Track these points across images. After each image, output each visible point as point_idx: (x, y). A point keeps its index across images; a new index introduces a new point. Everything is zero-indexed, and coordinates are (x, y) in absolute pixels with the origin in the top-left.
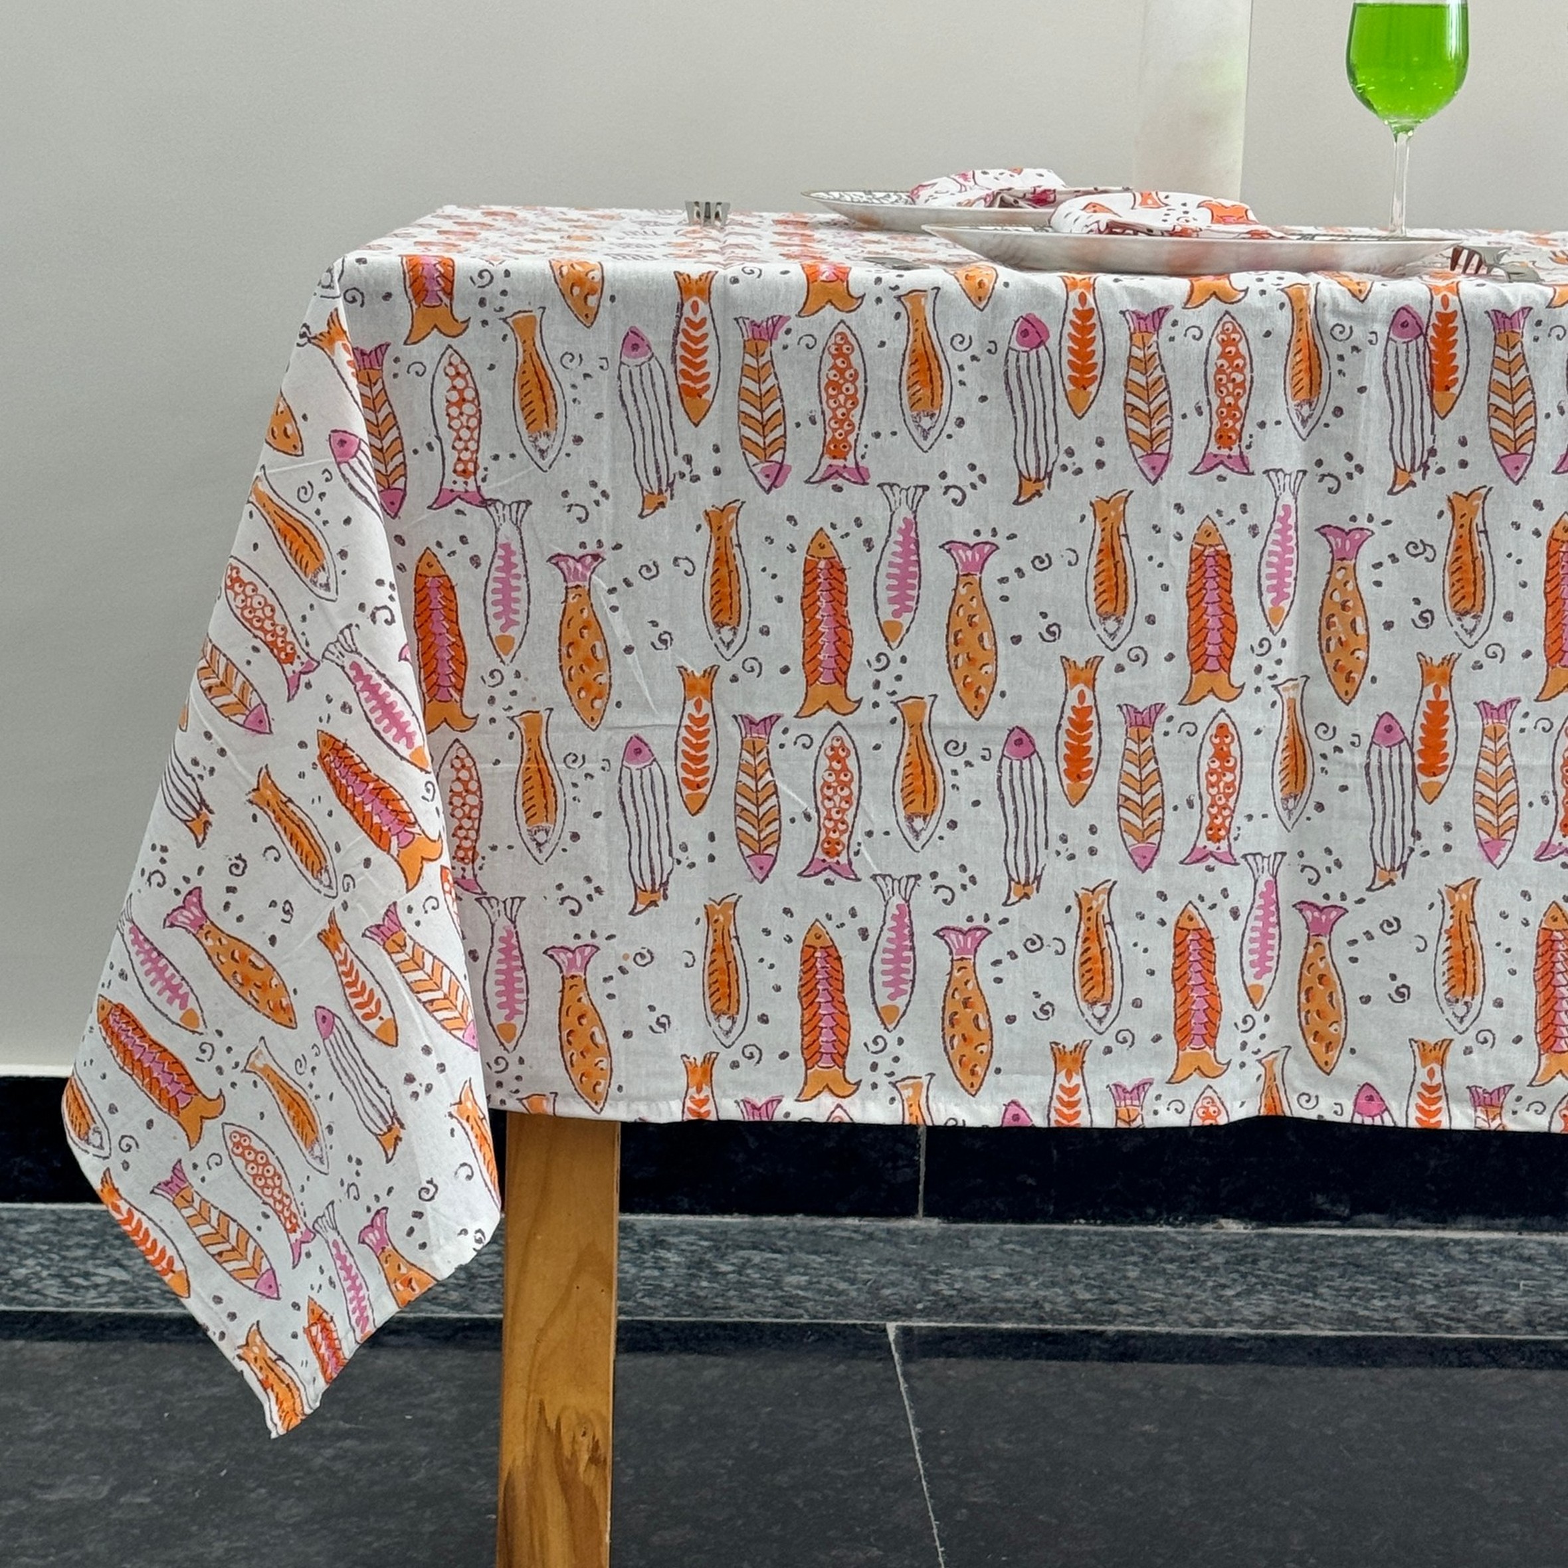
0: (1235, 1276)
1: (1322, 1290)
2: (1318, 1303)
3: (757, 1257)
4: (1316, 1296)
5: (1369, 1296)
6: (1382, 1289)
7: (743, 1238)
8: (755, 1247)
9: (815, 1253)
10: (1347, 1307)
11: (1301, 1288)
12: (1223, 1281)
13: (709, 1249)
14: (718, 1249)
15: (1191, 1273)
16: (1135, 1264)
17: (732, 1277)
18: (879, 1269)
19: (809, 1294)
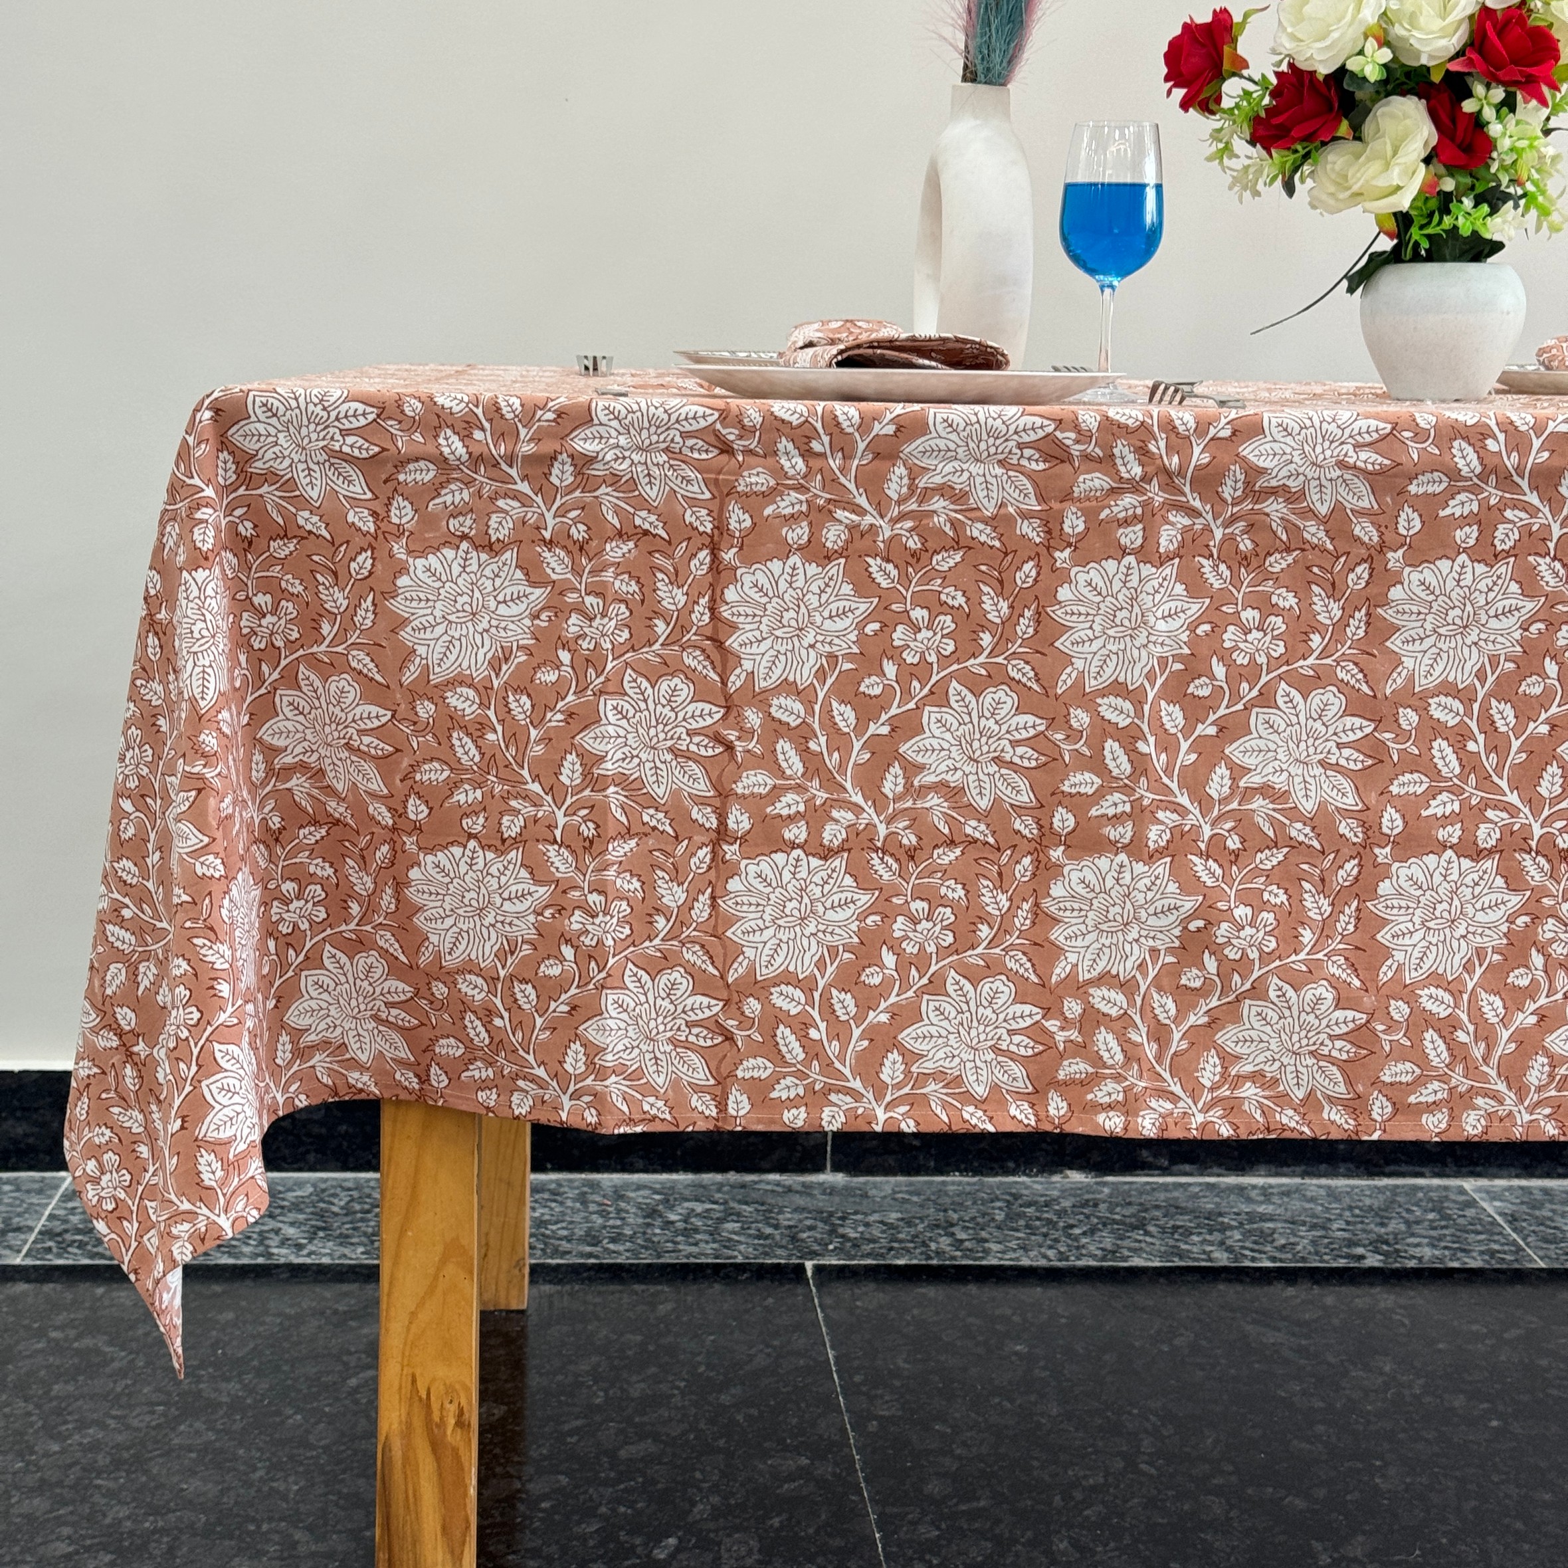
0: (1081, 1217)
1: (1151, 1229)
2: (1148, 1239)
3: (699, 1207)
4: (1147, 1233)
5: (1188, 1233)
6: (1198, 1226)
7: (687, 1192)
8: (697, 1200)
9: (746, 1203)
10: (1171, 1242)
11: (1134, 1228)
12: (1071, 1222)
13: (660, 1202)
14: (668, 1201)
15: (1046, 1215)
16: (1000, 1209)
17: (680, 1225)
18: (796, 1216)
19: (742, 1239)
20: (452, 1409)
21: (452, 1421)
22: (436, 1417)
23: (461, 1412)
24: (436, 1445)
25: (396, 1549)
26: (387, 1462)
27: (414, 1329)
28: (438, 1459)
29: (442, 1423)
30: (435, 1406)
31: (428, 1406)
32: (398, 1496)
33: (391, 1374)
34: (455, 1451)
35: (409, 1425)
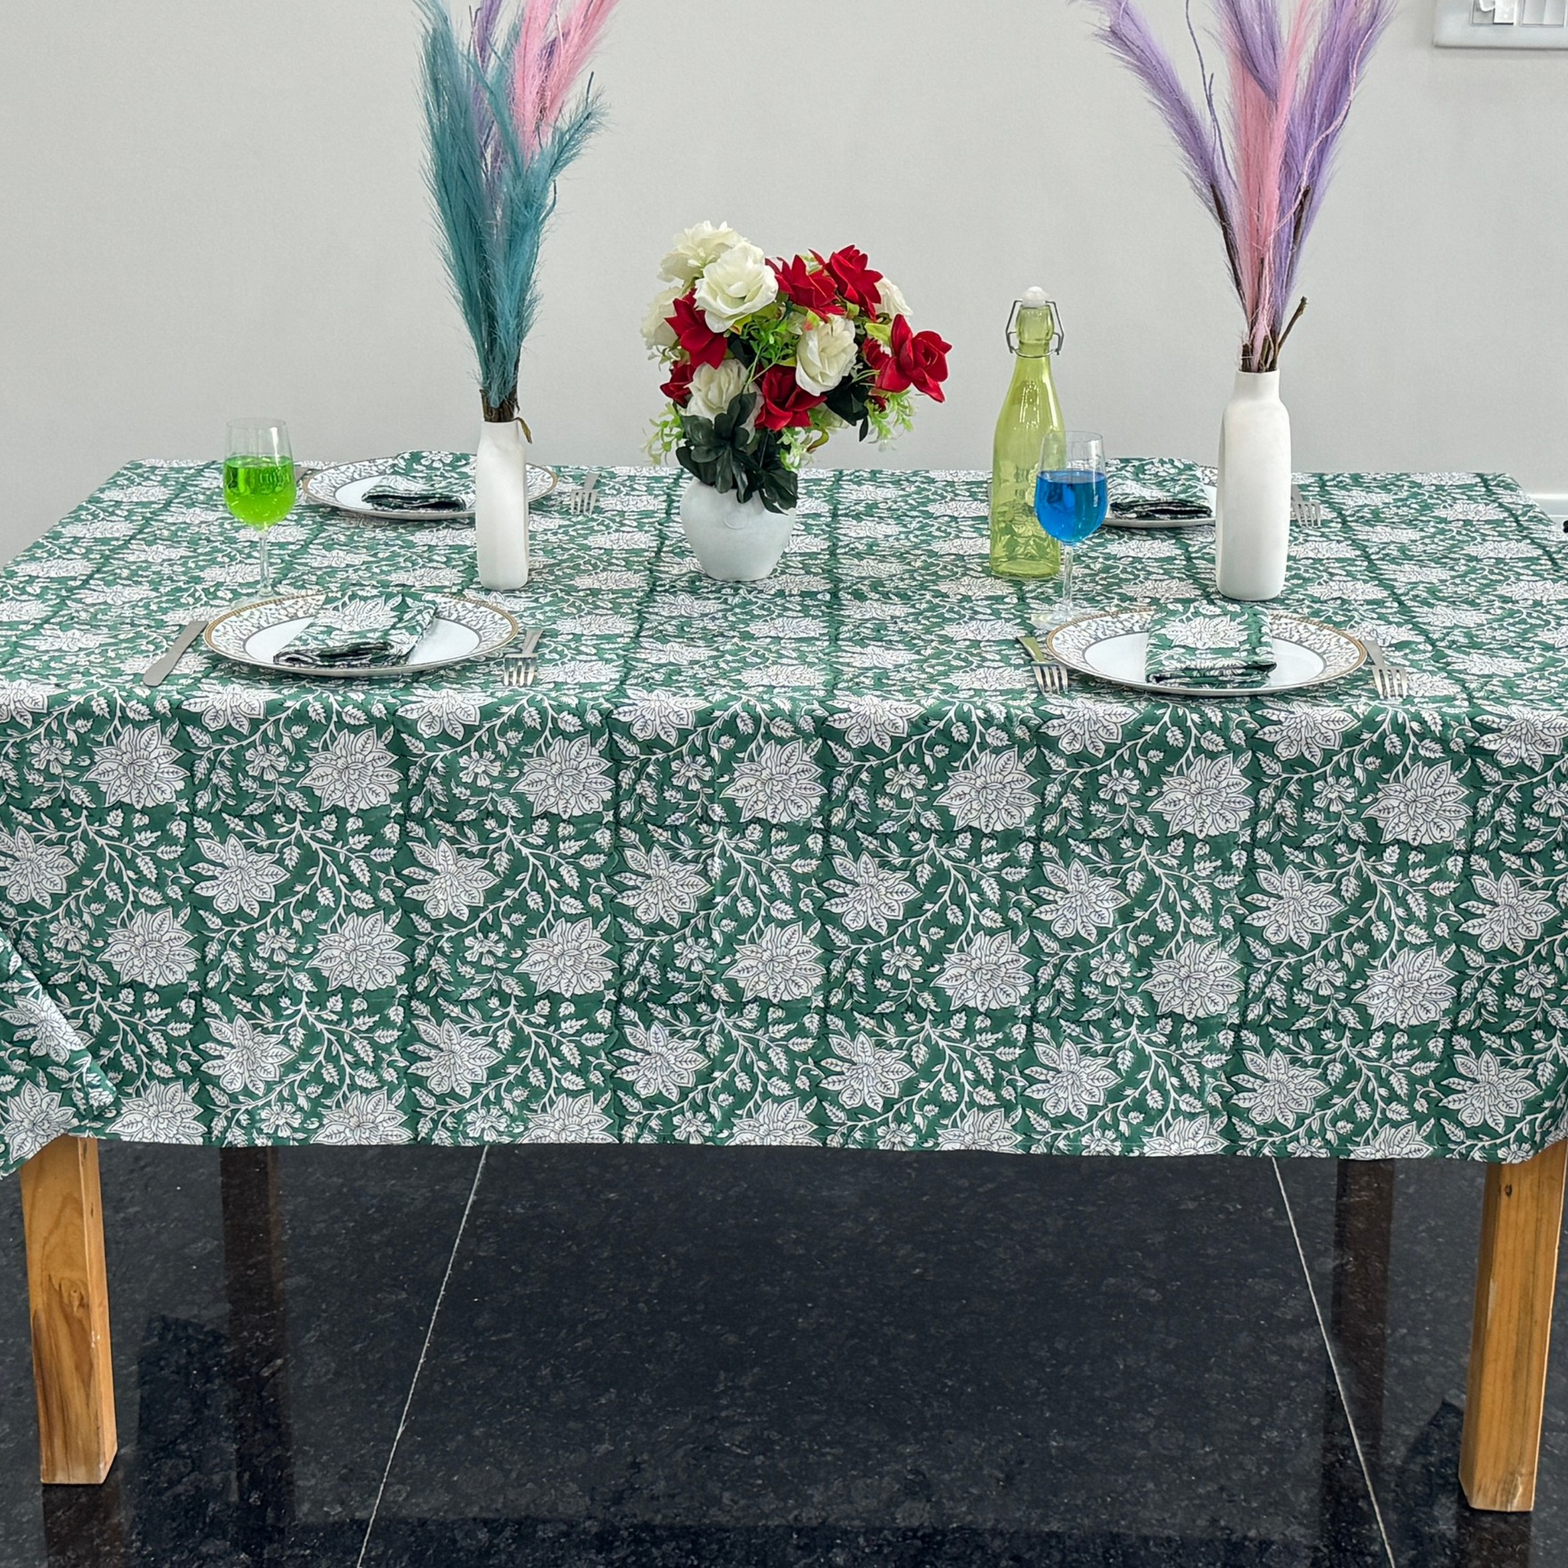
20: (76, 1296)
21: (76, 1303)
22: (66, 1300)
23: (82, 1298)
24: (67, 1317)
25: (47, 1378)
26: (38, 1328)
27: (48, 1248)
28: (69, 1325)
29: (71, 1305)
30: (65, 1295)
31: (61, 1296)
32: (45, 1348)
33: (35, 1275)
34: (80, 1321)
35: (49, 1308)
